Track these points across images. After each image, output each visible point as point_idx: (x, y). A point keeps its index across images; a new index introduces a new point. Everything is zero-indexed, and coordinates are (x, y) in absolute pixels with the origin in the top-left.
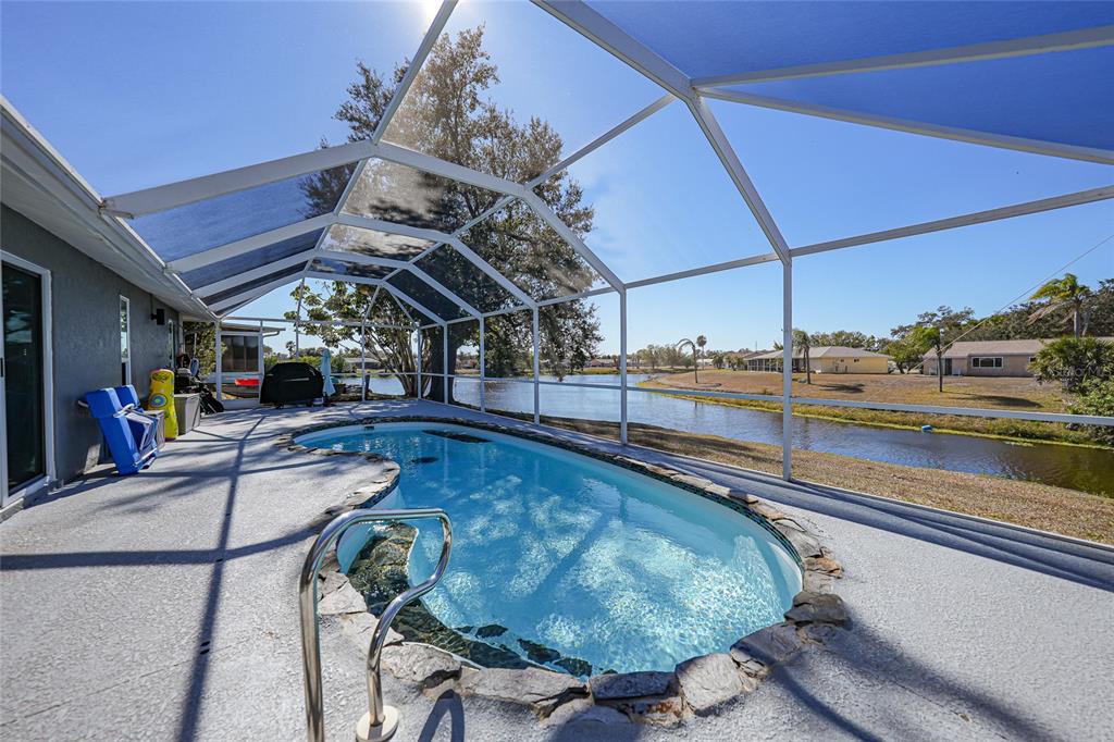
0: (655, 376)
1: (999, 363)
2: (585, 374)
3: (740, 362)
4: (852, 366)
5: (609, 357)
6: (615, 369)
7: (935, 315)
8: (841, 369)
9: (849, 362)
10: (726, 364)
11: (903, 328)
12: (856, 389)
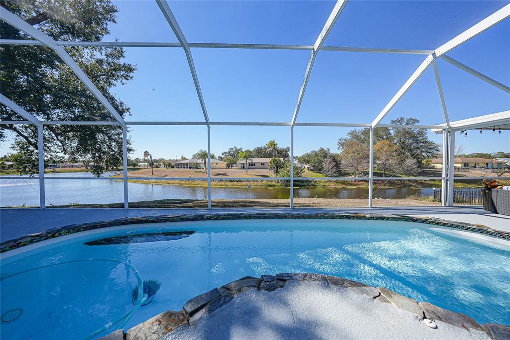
1: (264, 164)
2: (58, 172)
3: (169, 164)
6: (84, 168)
7: (233, 149)
8: (212, 167)
9: (215, 165)
10: (162, 166)
11: (225, 153)
12: (224, 175)
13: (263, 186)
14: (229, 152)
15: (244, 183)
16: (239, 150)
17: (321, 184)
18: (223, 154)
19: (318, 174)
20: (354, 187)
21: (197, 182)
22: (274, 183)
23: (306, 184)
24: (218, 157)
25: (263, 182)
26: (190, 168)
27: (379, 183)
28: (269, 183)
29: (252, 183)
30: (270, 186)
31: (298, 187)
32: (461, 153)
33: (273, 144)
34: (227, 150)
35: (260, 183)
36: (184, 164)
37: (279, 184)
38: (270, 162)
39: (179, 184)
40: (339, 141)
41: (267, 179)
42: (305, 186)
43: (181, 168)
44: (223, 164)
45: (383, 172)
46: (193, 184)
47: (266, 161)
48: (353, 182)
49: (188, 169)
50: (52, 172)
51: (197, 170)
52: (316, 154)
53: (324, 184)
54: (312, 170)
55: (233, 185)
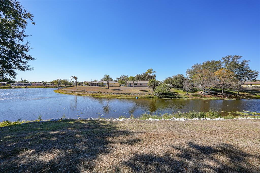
0: (60, 88)
1: (142, 84)
2: (28, 88)
3: (88, 84)
4: (114, 85)
5: (41, 82)
6: (44, 86)
7: (123, 76)
8: (112, 86)
9: (113, 84)
10: (84, 85)
11: (118, 78)
12: (119, 90)
13: (146, 97)
14: (121, 78)
15: (133, 95)
16: (126, 77)
17: (183, 96)
18: (117, 79)
19: (178, 90)
21: (103, 94)
22: (152, 95)
23: (174, 96)
24: (115, 80)
25: (145, 95)
26: (99, 86)
27: (221, 96)
28: (150, 95)
29: (138, 95)
30: (151, 97)
34: (119, 77)
35: (143, 96)
36: (96, 83)
37: (156, 96)
38: (149, 82)
39: (92, 95)
40: (187, 71)
41: (147, 93)
42: (174, 98)
43: (94, 86)
44: (118, 84)
46: (100, 95)
47: (143, 82)
48: (204, 95)
49: (98, 86)
50: (25, 87)
51: (103, 87)
52: (176, 78)
53: (185, 97)
55: (127, 97)
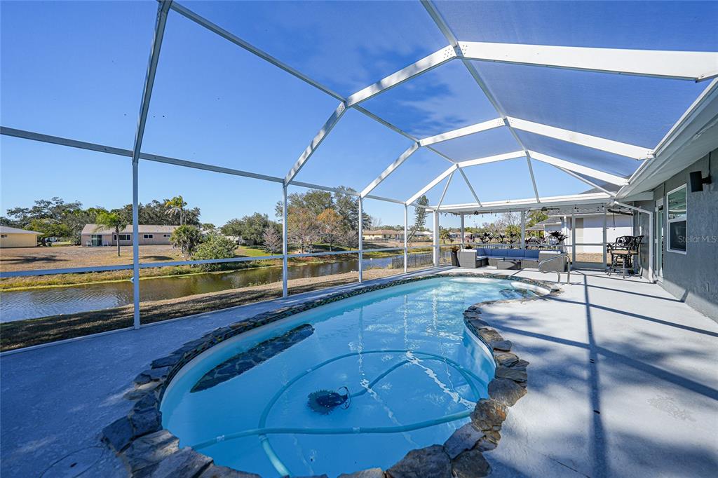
12: (48, 260)
13: (165, 275)
15: (117, 274)
17: (264, 263)
18: (12, 213)
19: (255, 250)
20: (304, 264)
22: (186, 268)
23: (243, 265)
25: (163, 268)
28: (178, 269)
29: (139, 272)
30: (181, 273)
31: (231, 271)
32: (381, 225)
33: (179, 202)
35: (156, 271)
37: (197, 269)
38: (177, 233)
41: (169, 262)
42: (242, 268)
44: (29, 237)
45: (329, 245)
47: (155, 231)
48: (301, 258)
52: (251, 222)
53: (267, 263)
54: (244, 245)
55: (90, 280)
